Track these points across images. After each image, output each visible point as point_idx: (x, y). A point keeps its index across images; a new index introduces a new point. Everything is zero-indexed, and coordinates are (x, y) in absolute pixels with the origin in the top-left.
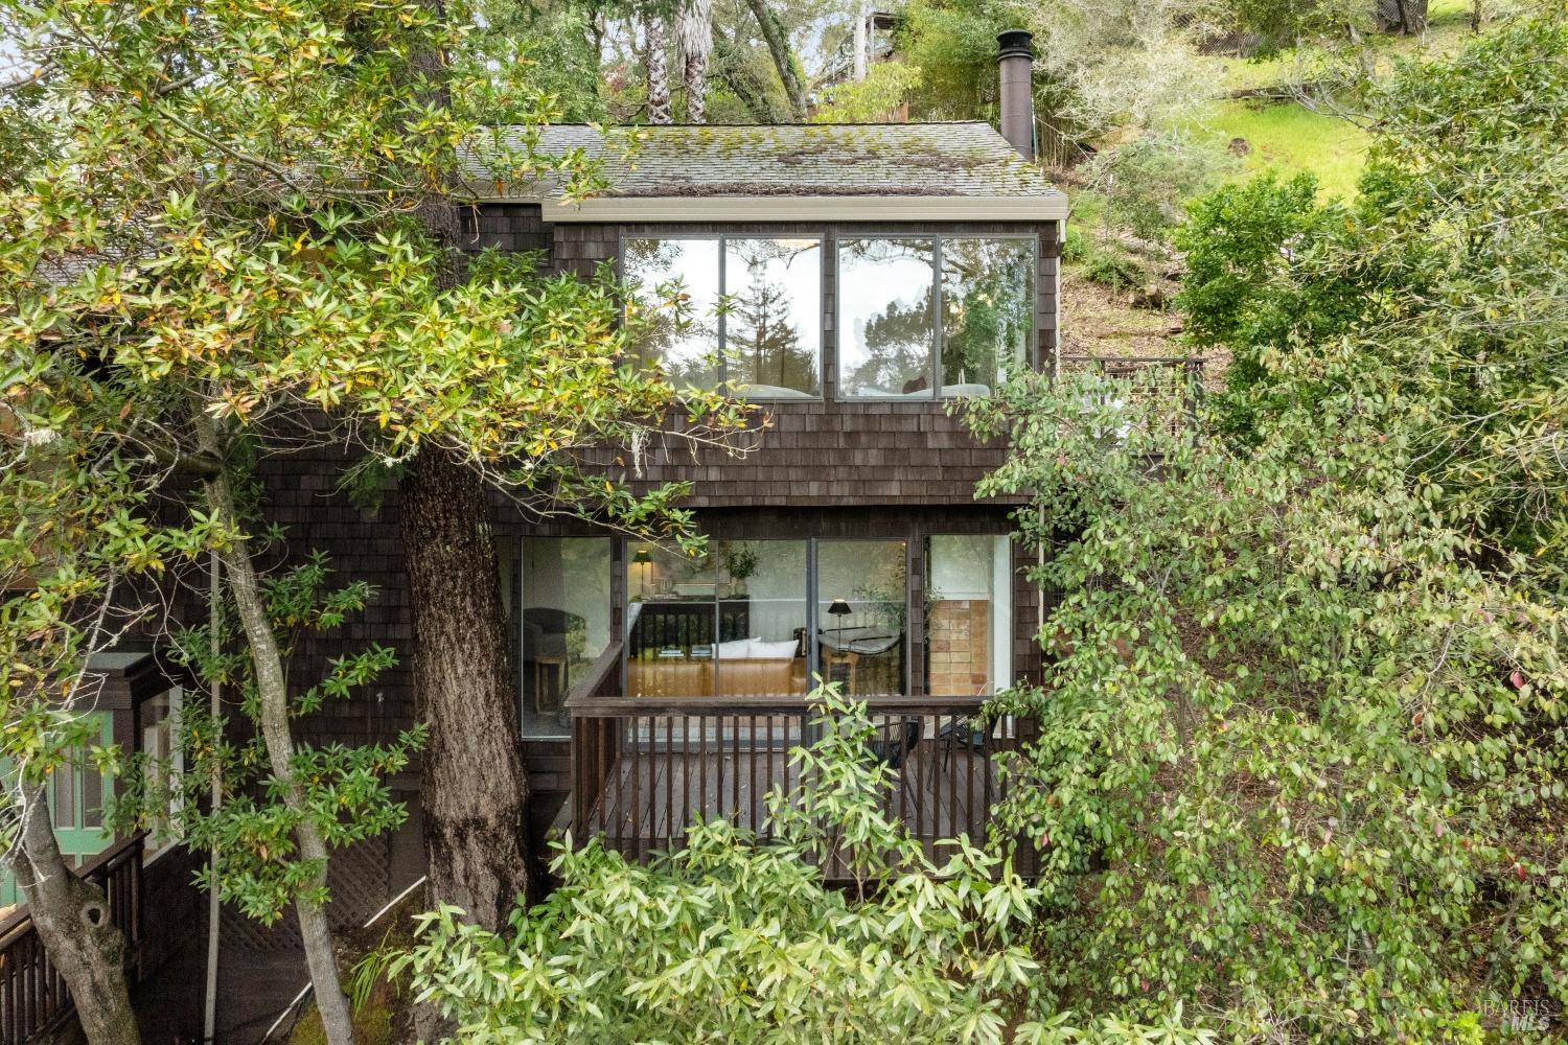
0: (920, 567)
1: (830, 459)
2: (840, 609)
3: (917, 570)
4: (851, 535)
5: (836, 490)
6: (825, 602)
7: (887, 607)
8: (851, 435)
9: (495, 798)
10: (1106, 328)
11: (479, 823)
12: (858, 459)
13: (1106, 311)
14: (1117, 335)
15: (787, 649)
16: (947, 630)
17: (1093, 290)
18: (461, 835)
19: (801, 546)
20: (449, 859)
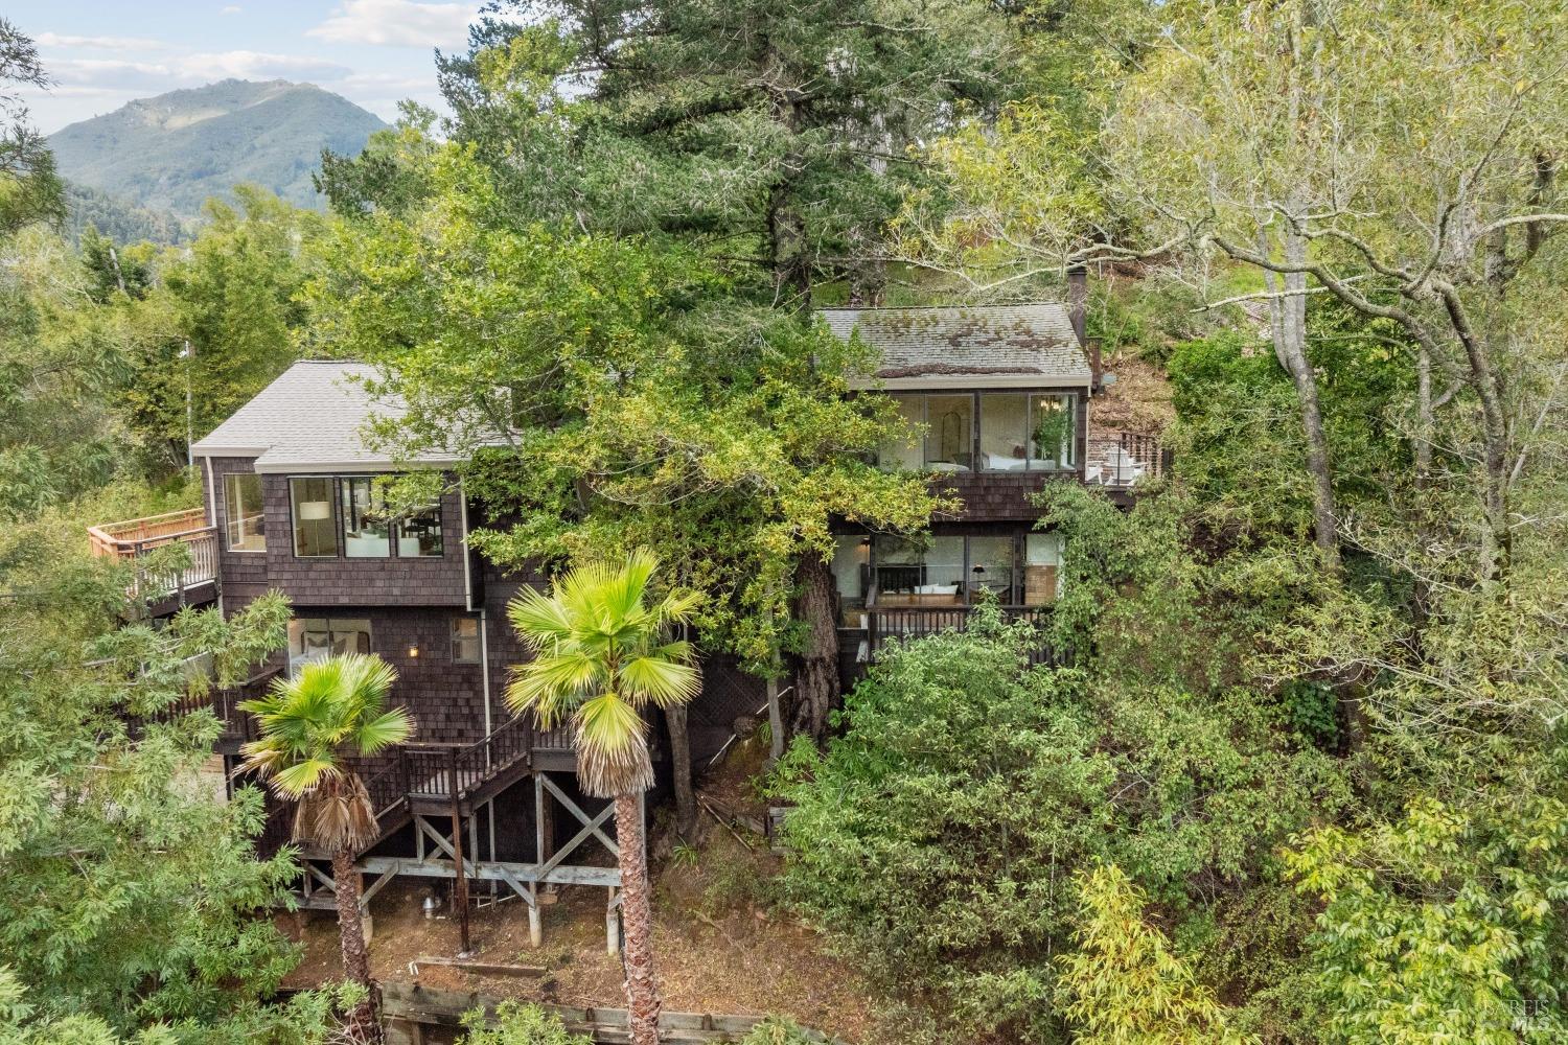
0: (1020, 550)
1: (977, 499)
2: (979, 570)
3: (1018, 550)
4: (985, 534)
5: (979, 514)
6: (972, 567)
7: (1003, 569)
8: (987, 488)
9: (829, 649)
10: (1148, 395)
11: (822, 660)
12: (990, 499)
13: (1150, 382)
14: (1154, 400)
15: (952, 589)
16: (1034, 580)
17: (1143, 366)
18: (814, 664)
19: (961, 540)
20: (807, 676)
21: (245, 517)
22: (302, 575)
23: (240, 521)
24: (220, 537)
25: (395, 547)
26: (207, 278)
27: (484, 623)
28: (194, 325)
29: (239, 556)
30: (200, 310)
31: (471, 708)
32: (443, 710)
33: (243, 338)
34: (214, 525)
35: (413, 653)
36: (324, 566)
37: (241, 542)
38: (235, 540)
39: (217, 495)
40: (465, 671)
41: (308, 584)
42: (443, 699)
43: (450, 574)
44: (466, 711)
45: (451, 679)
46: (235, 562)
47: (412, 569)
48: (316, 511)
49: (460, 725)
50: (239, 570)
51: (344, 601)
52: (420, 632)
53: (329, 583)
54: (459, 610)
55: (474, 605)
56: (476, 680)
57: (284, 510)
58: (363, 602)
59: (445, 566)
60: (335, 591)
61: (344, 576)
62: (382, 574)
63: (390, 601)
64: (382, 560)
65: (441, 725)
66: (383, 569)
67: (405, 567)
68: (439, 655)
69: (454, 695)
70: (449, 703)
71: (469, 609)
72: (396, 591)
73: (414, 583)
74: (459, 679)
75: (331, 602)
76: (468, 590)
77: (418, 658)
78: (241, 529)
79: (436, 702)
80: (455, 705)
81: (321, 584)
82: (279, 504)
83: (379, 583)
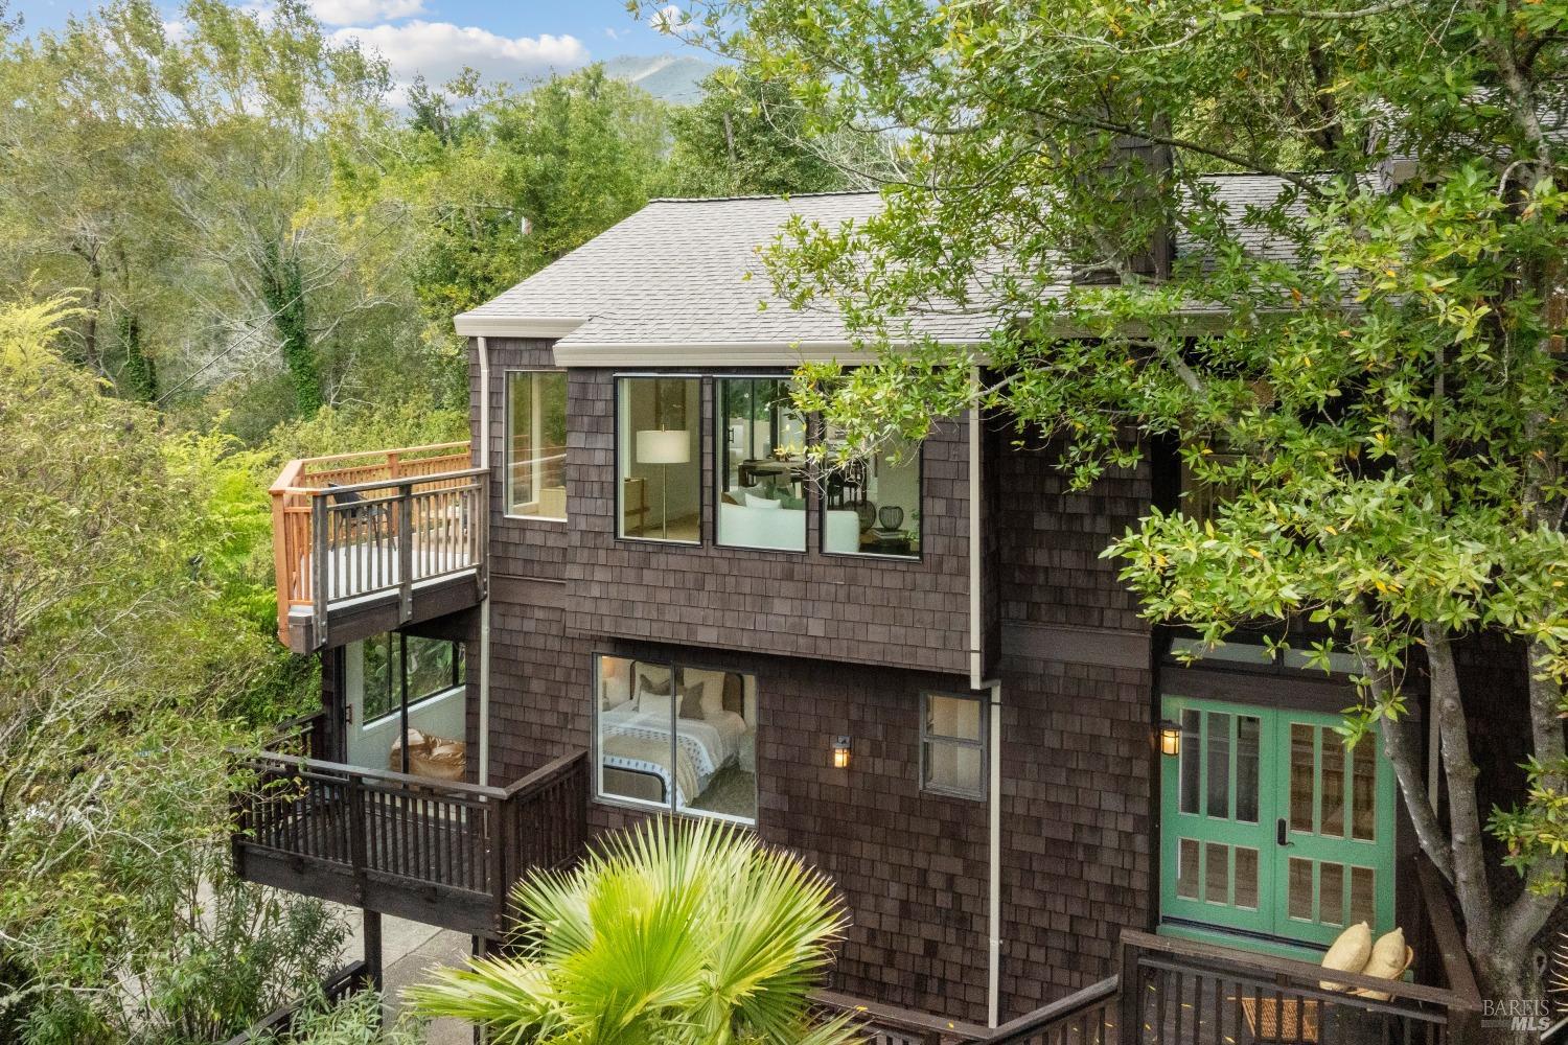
21: (544, 453)
22: (630, 575)
23: (537, 461)
24: (491, 486)
25: (816, 532)
26: (545, 122)
27: (996, 711)
28: (522, 184)
29: (523, 526)
30: (537, 164)
31: (957, 897)
32: (895, 889)
33: (586, 204)
34: (484, 466)
35: (840, 759)
36: (676, 562)
37: (536, 500)
38: (522, 496)
39: (492, 408)
40: (947, 813)
41: (637, 594)
42: (897, 868)
43: (935, 600)
44: (944, 900)
45: (917, 826)
46: (515, 536)
47: (851, 582)
48: (668, 447)
49: (930, 931)
50: (522, 553)
51: (707, 637)
52: (854, 714)
53: (682, 597)
54: (955, 684)
55: (985, 678)
56: (972, 834)
57: (603, 442)
58: (745, 643)
59: (924, 580)
60: (695, 615)
61: (711, 583)
62: (788, 588)
63: (803, 649)
64: (789, 554)
65: (890, 924)
66: (789, 576)
67: (838, 575)
68: (893, 768)
69: (921, 861)
70: (914, 878)
71: (976, 684)
72: (816, 628)
73: (852, 612)
74: (936, 828)
75: (682, 637)
76: (975, 641)
77: (849, 769)
78: (537, 475)
79: (884, 871)
80: (923, 884)
81: (663, 596)
82: (595, 430)
83: (780, 607)
